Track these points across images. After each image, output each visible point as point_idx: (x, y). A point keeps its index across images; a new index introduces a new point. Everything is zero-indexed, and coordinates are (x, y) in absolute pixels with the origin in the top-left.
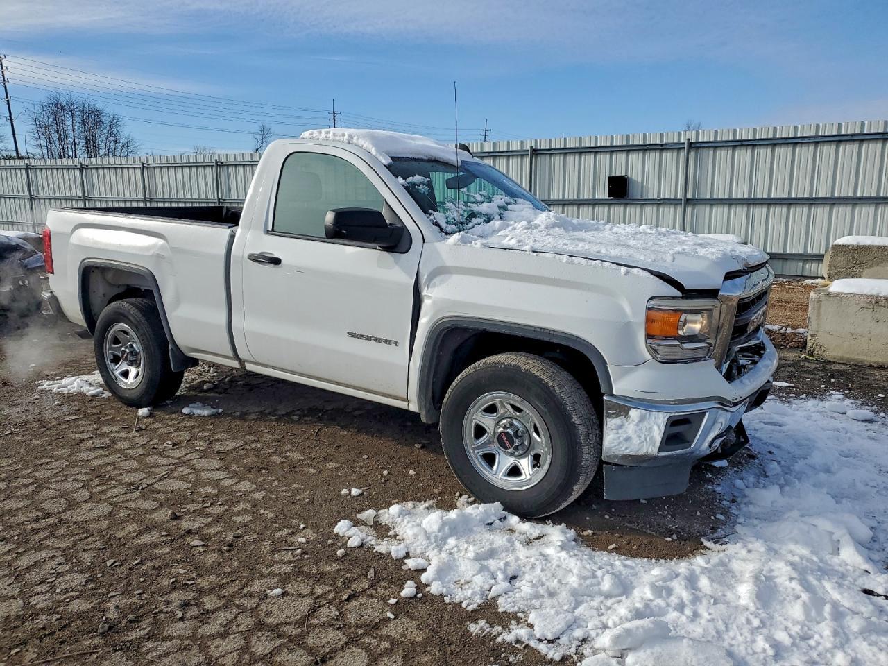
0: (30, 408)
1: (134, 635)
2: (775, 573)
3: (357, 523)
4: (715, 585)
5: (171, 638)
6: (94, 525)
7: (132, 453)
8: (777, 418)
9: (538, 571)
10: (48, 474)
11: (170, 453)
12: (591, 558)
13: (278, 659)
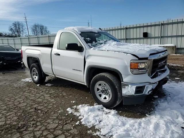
0: (19, 84)
1: (22, 130)
2: (160, 123)
3: (72, 108)
4: (145, 125)
5: (29, 131)
6: (22, 108)
7: (34, 93)
8: (173, 86)
9: (106, 120)
10: (18, 97)
11: (41, 93)
12: (118, 118)
13: (47, 136)
